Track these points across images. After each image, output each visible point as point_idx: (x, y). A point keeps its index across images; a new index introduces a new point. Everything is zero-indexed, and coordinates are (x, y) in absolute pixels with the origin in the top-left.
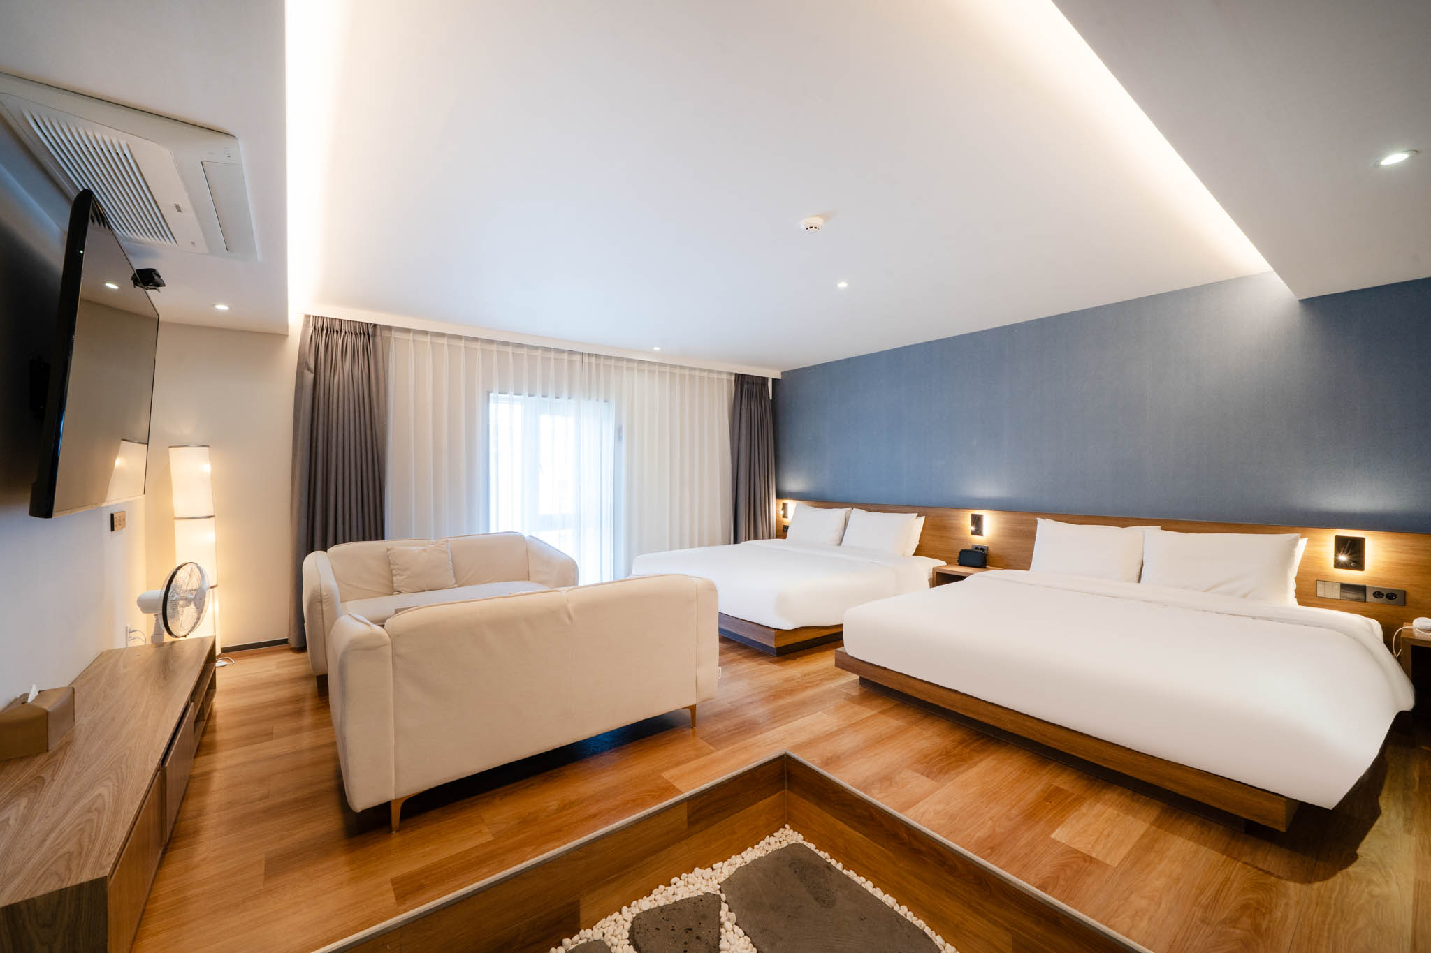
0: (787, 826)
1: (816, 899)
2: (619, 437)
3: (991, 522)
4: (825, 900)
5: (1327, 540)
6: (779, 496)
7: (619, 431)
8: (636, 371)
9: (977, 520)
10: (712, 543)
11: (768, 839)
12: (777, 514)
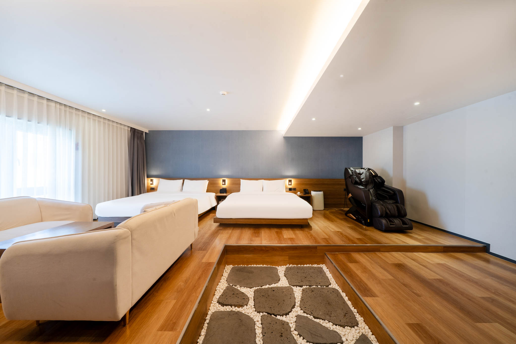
0: (226, 265)
1: (250, 273)
2: (77, 148)
3: (227, 181)
4: (252, 272)
5: (287, 180)
6: (148, 177)
7: (77, 145)
8: (87, 118)
9: (224, 181)
10: (121, 197)
11: (225, 270)
12: (147, 183)
